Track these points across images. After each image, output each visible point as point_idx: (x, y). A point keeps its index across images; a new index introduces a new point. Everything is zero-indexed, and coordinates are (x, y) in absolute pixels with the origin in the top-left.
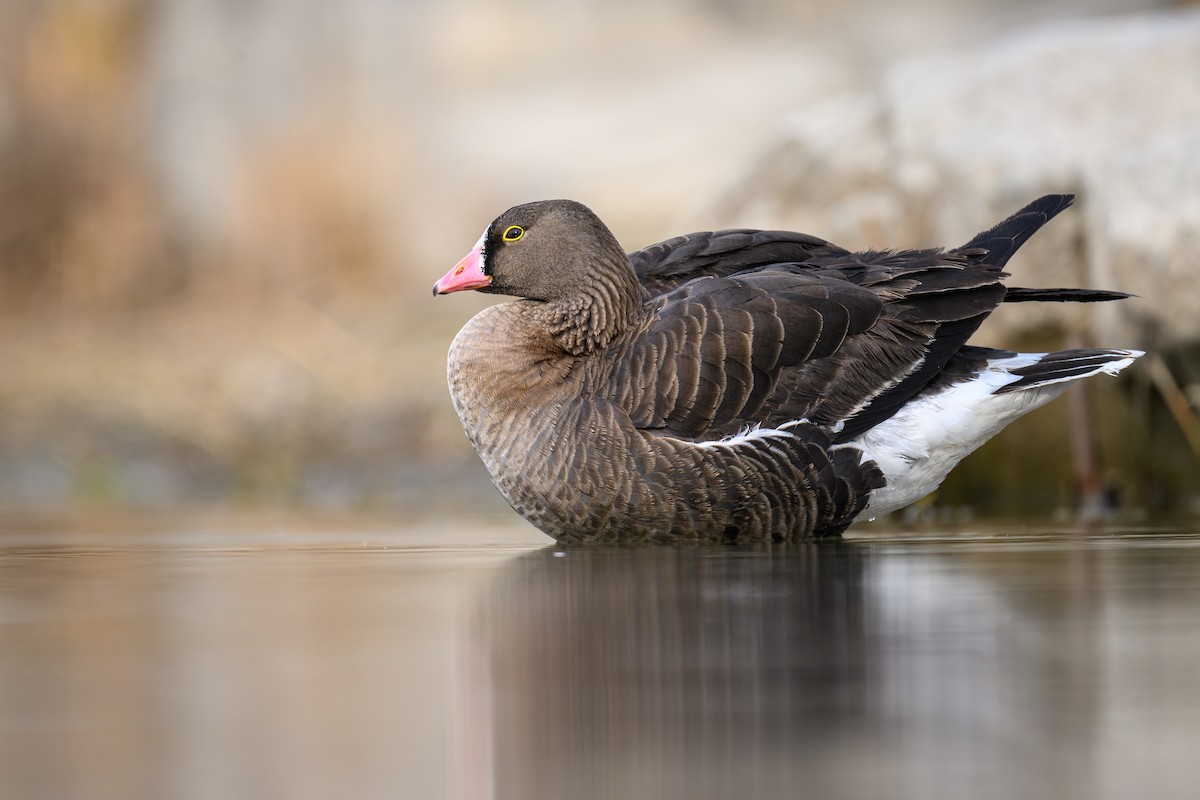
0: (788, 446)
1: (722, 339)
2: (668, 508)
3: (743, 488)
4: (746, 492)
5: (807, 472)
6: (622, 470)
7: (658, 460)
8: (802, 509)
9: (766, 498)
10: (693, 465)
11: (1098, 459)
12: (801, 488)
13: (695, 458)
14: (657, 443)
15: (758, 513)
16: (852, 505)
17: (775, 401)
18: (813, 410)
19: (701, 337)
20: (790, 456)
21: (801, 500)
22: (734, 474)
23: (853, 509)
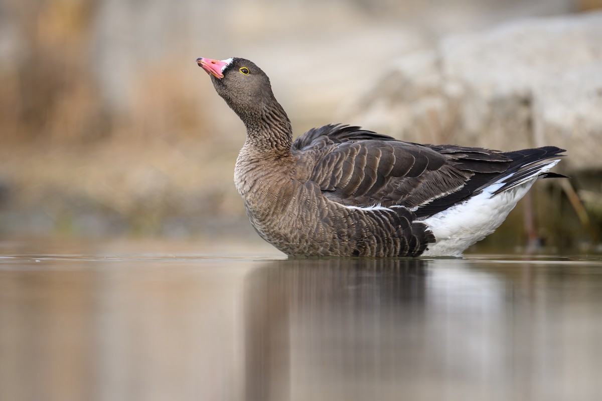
0: (390, 215)
1: (365, 157)
2: (329, 236)
3: (364, 231)
4: (365, 234)
5: (397, 229)
6: (314, 217)
7: (329, 212)
8: (392, 246)
9: (375, 238)
10: (343, 217)
11: (536, 223)
12: (393, 236)
13: (344, 213)
14: (329, 204)
15: (370, 245)
16: (417, 248)
17: (386, 192)
18: (405, 199)
19: (355, 155)
20: (390, 220)
21: (392, 241)
22: (362, 224)
23: (418, 250)
